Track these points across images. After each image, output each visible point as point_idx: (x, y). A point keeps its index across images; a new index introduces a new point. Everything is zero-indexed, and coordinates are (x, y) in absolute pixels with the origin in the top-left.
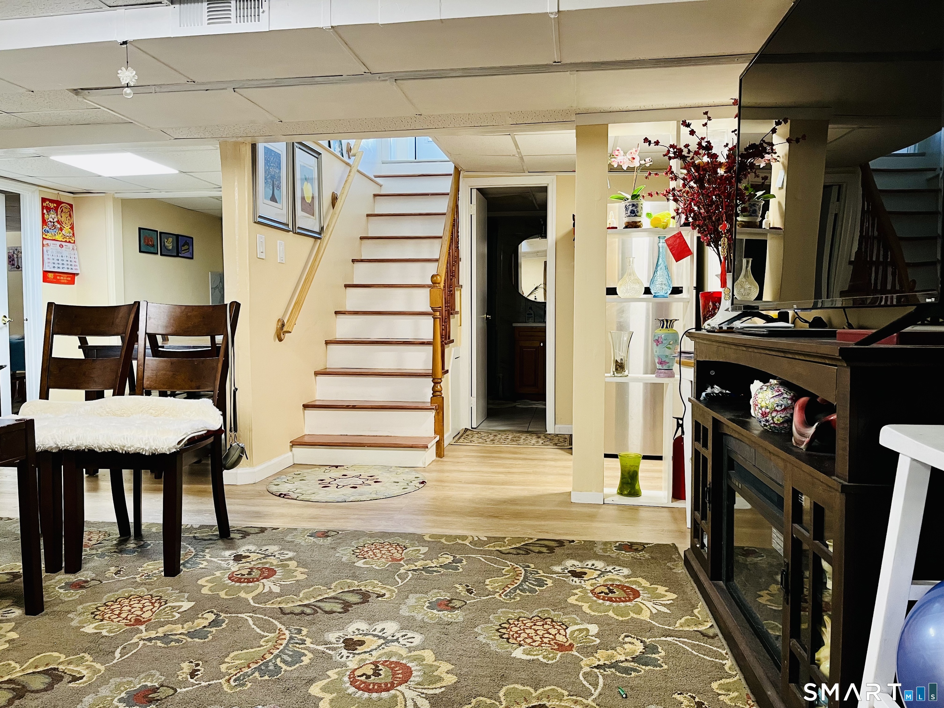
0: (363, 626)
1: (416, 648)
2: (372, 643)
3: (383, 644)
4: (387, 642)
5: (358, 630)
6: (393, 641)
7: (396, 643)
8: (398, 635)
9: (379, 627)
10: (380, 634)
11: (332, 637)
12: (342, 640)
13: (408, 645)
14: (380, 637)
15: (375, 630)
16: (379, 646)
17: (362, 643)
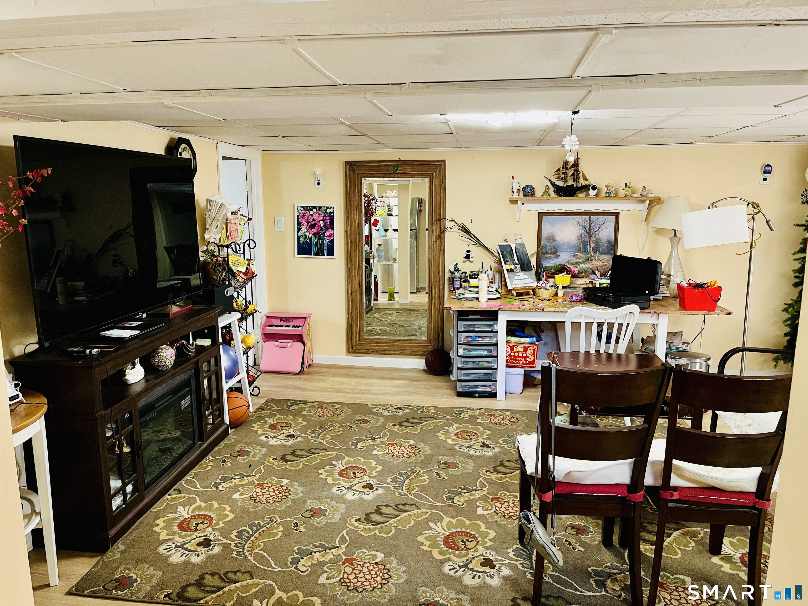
0: (365, 497)
1: (337, 484)
2: (358, 487)
3: (353, 487)
4: (350, 488)
5: (368, 495)
6: (348, 488)
7: (346, 487)
8: (345, 492)
9: (356, 497)
10: (355, 492)
11: (381, 491)
12: (375, 489)
13: (340, 486)
14: (355, 490)
15: (358, 494)
16: (355, 485)
17: (364, 487)
